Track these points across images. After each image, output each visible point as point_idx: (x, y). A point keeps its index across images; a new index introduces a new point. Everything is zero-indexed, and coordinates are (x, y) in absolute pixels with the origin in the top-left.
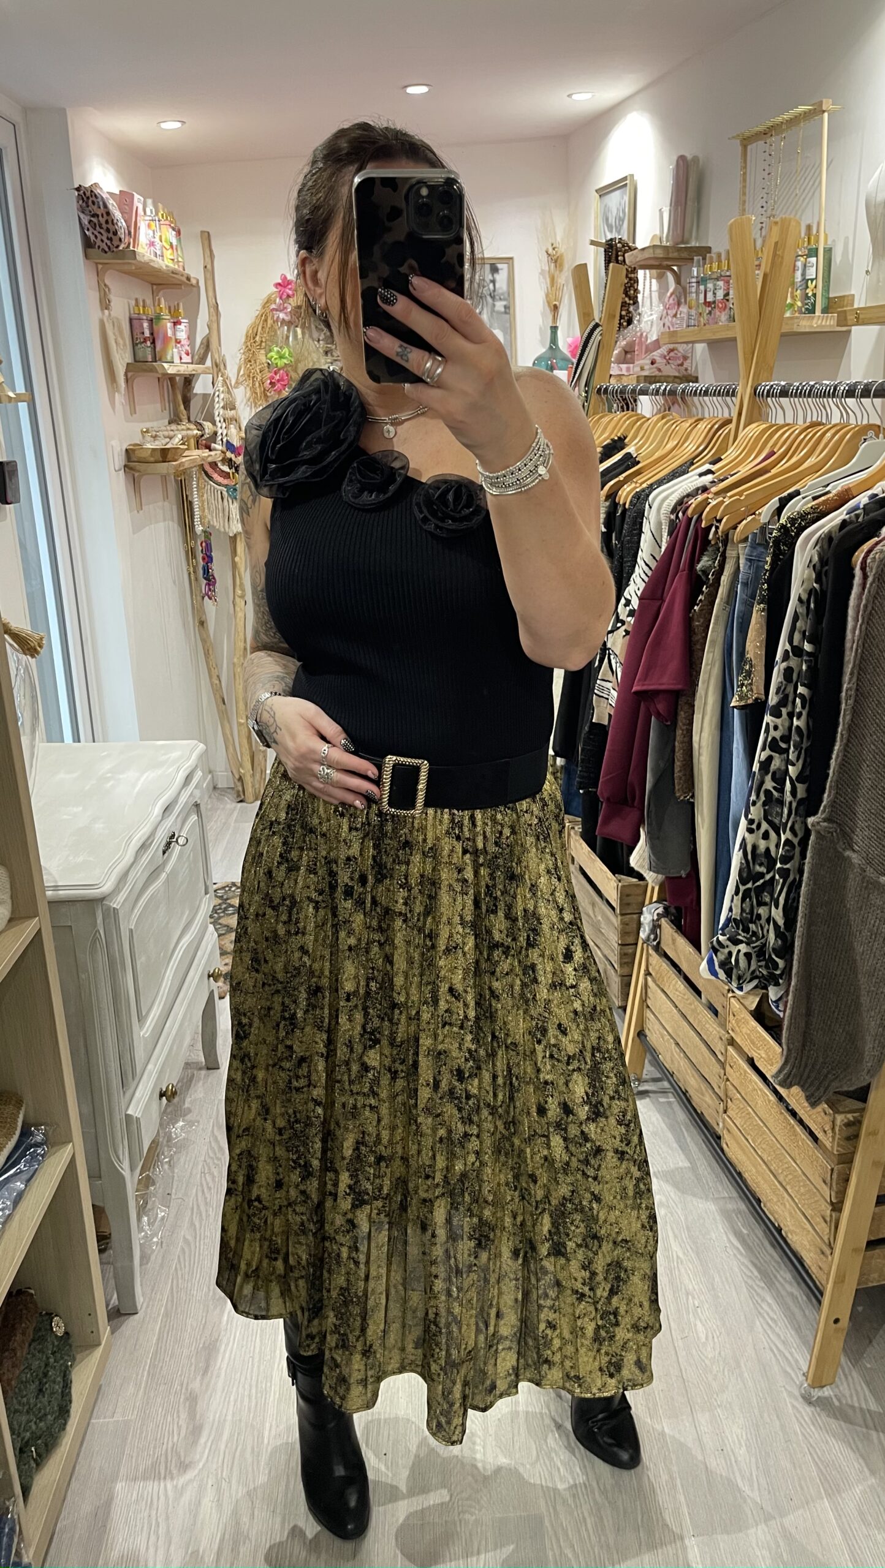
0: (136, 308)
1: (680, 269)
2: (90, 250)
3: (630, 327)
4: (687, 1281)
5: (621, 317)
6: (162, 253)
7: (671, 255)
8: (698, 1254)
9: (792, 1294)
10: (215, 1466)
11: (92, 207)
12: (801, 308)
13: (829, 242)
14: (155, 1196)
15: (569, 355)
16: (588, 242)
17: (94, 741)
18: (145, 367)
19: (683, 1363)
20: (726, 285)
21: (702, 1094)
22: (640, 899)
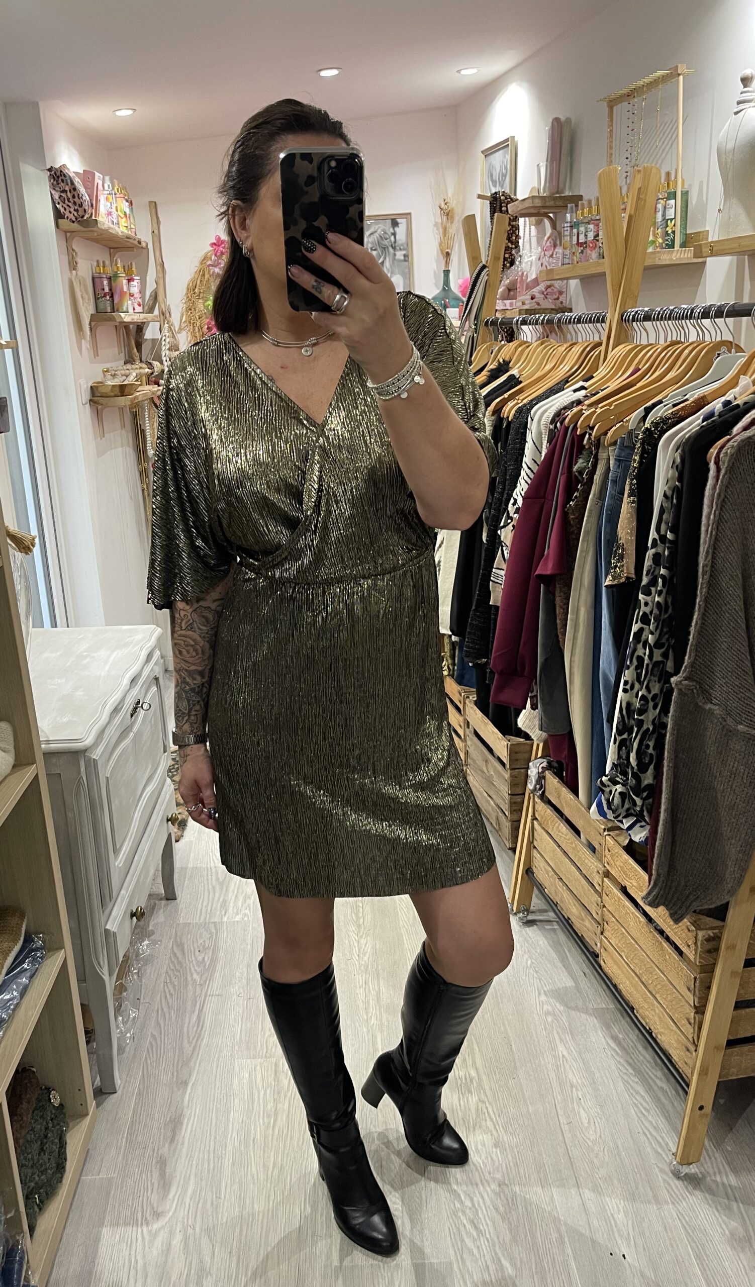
0: (97, 268)
1: (555, 217)
2: (60, 221)
3: (513, 267)
4: (571, 1076)
5: (505, 259)
6: (118, 221)
7: (548, 204)
8: (580, 1053)
9: (662, 1088)
10: (182, 1214)
11: (61, 184)
12: (662, 243)
13: (686, 186)
14: (128, 1001)
15: (460, 295)
16: (476, 196)
17: (68, 627)
18: (105, 317)
19: (569, 1144)
20: (596, 227)
21: (583, 920)
22: (526, 756)
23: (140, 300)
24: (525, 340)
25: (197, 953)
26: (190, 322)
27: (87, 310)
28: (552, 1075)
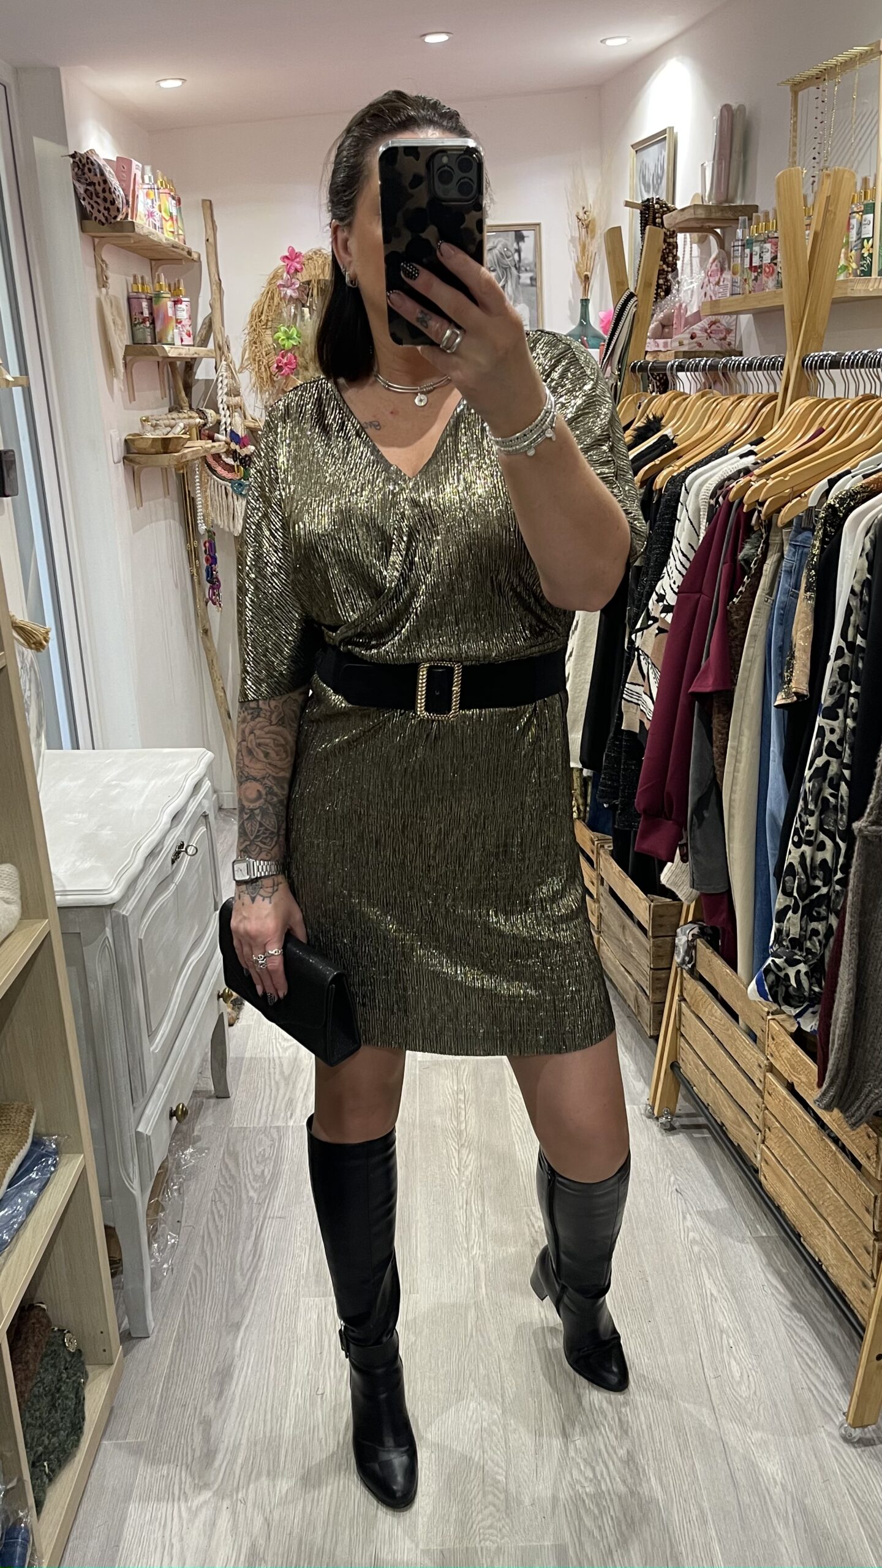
0: (135, 286)
1: (723, 232)
2: (86, 222)
3: (668, 297)
4: (721, 1319)
5: (658, 286)
6: (162, 225)
7: (713, 216)
8: (733, 1293)
9: (834, 1335)
10: (230, 1487)
11: (88, 175)
12: (856, 270)
14: (165, 1223)
15: (601, 332)
16: (622, 203)
17: (94, 749)
18: (144, 350)
19: (716, 1401)
20: (774, 247)
21: (740, 1126)
22: (674, 920)
23: (190, 329)
24: (682, 390)
25: (254, 1163)
26: (254, 360)
27: (121, 340)
28: (698, 1317)
